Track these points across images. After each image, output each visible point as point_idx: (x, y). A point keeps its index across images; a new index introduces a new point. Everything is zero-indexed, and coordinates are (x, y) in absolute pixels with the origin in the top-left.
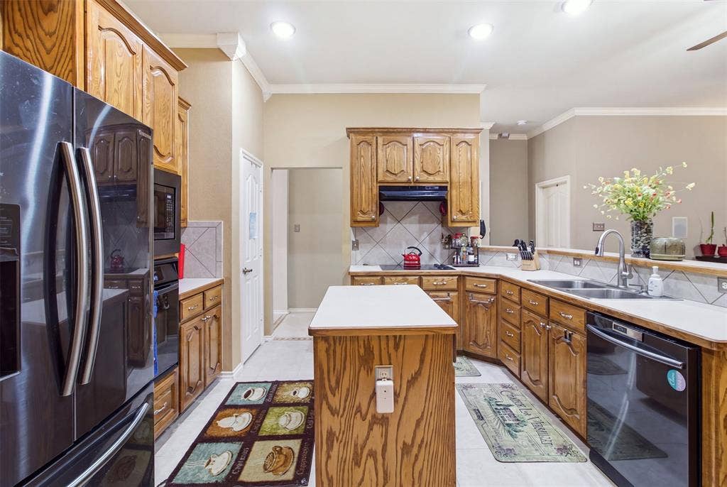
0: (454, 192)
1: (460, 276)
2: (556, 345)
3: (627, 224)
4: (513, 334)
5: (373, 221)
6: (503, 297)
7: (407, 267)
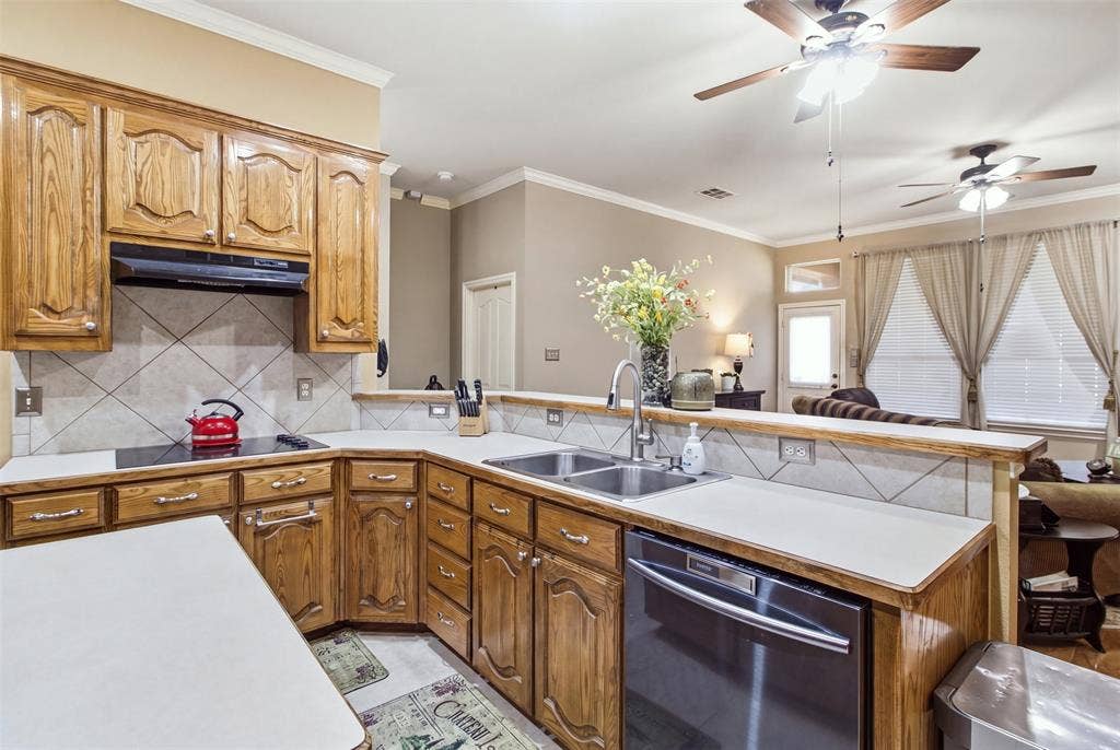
0: (325, 279)
1: (336, 460)
2: (552, 596)
3: (636, 349)
4: (454, 572)
5: (92, 335)
6: (432, 497)
7: (201, 450)
